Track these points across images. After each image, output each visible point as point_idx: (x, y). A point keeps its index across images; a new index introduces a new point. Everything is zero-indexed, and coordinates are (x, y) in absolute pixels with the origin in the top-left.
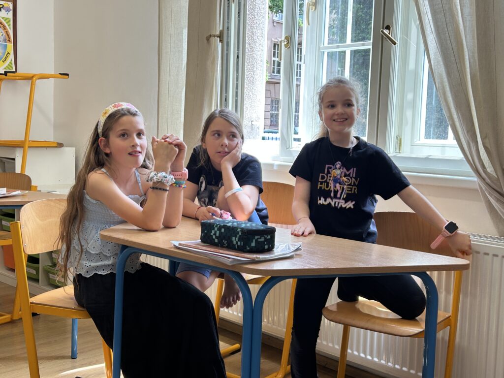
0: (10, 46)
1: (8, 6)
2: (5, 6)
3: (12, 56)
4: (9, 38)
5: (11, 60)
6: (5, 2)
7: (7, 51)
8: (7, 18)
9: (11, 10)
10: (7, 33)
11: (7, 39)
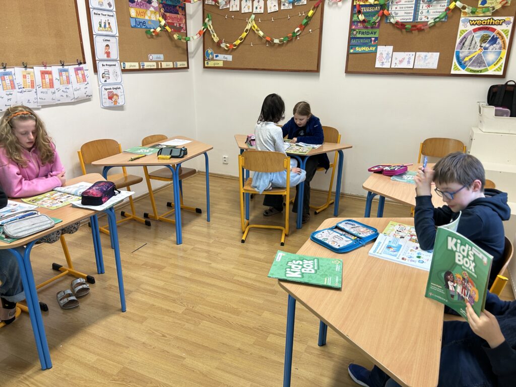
0: (504, 53)
1: (509, 20)
2: (506, 20)
3: (503, 61)
4: (505, 46)
5: (502, 64)
6: (506, 17)
7: (500, 56)
8: (506, 30)
9: (511, 23)
10: (504, 42)
11: (503, 47)
